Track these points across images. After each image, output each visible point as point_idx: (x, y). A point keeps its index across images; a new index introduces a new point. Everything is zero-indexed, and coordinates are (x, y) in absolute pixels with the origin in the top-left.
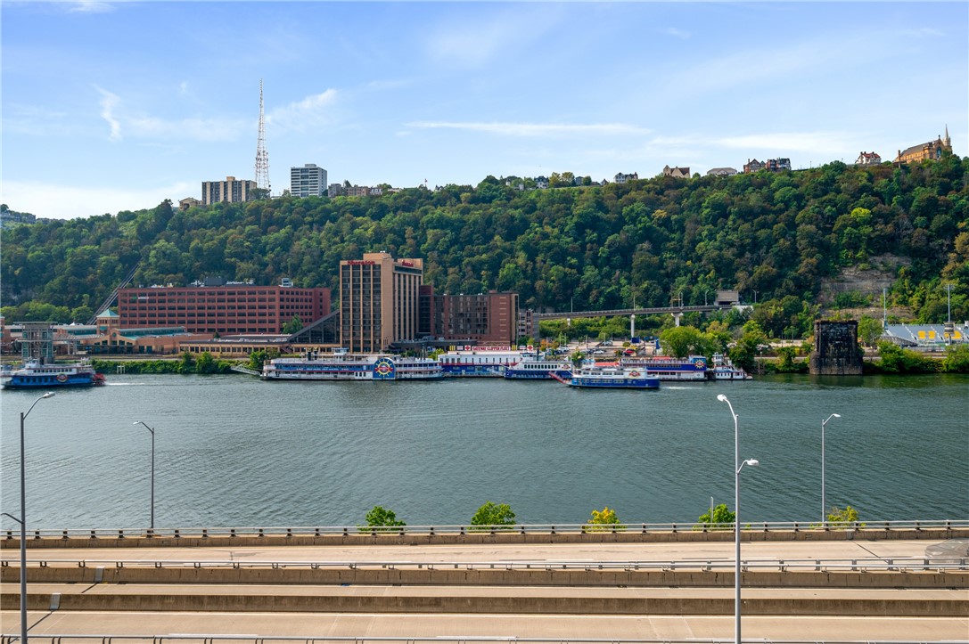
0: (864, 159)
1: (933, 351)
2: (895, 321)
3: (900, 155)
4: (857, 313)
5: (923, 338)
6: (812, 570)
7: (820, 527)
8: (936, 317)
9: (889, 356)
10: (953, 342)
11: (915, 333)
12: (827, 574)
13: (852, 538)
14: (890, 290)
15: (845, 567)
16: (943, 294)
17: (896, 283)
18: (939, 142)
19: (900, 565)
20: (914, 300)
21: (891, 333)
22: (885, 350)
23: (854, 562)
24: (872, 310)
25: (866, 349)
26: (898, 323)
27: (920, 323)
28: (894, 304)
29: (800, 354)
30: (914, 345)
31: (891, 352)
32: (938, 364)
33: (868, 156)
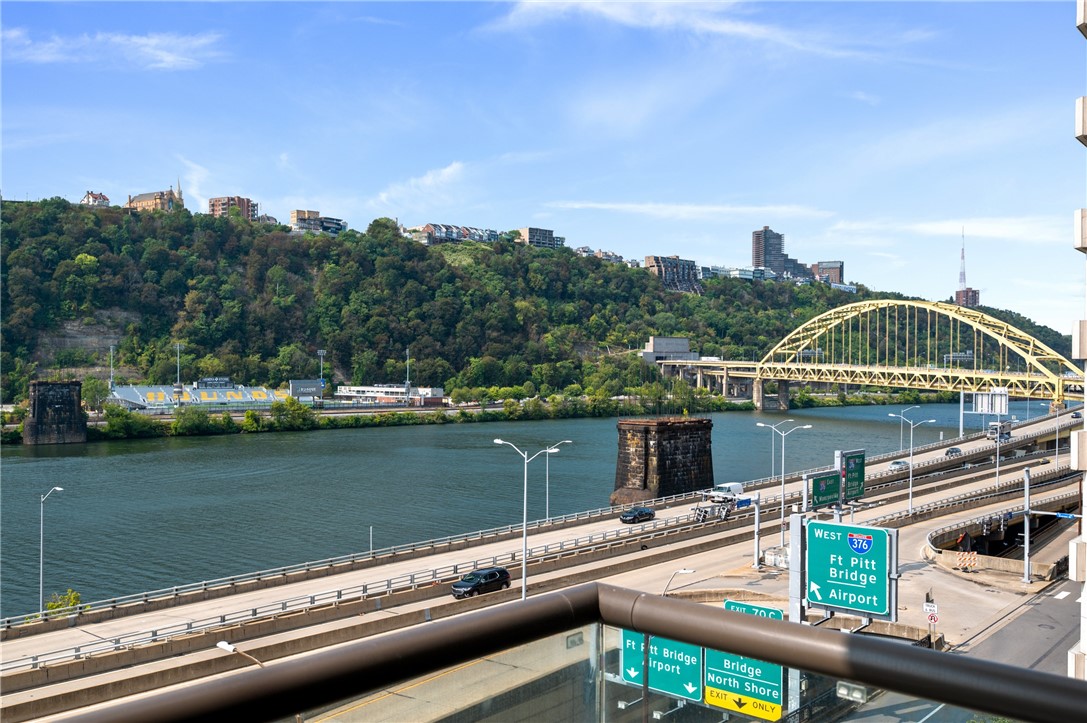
0: (91, 199)
1: (162, 414)
2: (123, 382)
3: (131, 202)
4: (80, 373)
5: (152, 400)
6: (28, 669)
7: (38, 619)
8: (165, 378)
9: (116, 420)
10: (182, 404)
11: (144, 395)
12: (46, 670)
13: (74, 624)
14: (118, 348)
15: (68, 657)
16: (173, 353)
17: (124, 340)
18: (171, 193)
19: (127, 643)
20: (143, 359)
21: (118, 395)
22: (113, 413)
23: (78, 650)
24: (98, 369)
25: (91, 414)
26: (126, 384)
27: (149, 385)
28: (121, 363)
29: (12, 421)
30: (143, 408)
31: (118, 415)
32: (167, 427)
33: (95, 198)
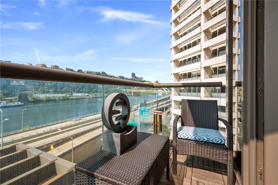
0: (29, 65)
1: (43, 98)
2: (35, 93)
3: (37, 65)
4: (27, 92)
5: (41, 96)
6: (21, 138)
7: (22, 130)
8: (44, 92)
10: (46, 97)
11: (39, 95)
12: (24, 138)
13: (29, 131)
14: (35, 88)
15: (28, 136)
16: (45, 89)
17: (36, 87)
18: (44, 64)
19: (39, 133)
20: (39, 90)
21: (34, 95)
22: (33, 98)
24: (31, 91)
25: (29, 98)
26: (36, 94)
27: (40, 94)
28: (35, 91)
29: (14, 100)
30: (39, 97)
31: (35, 98)
32: (44, 100)
33: (30, 64)
